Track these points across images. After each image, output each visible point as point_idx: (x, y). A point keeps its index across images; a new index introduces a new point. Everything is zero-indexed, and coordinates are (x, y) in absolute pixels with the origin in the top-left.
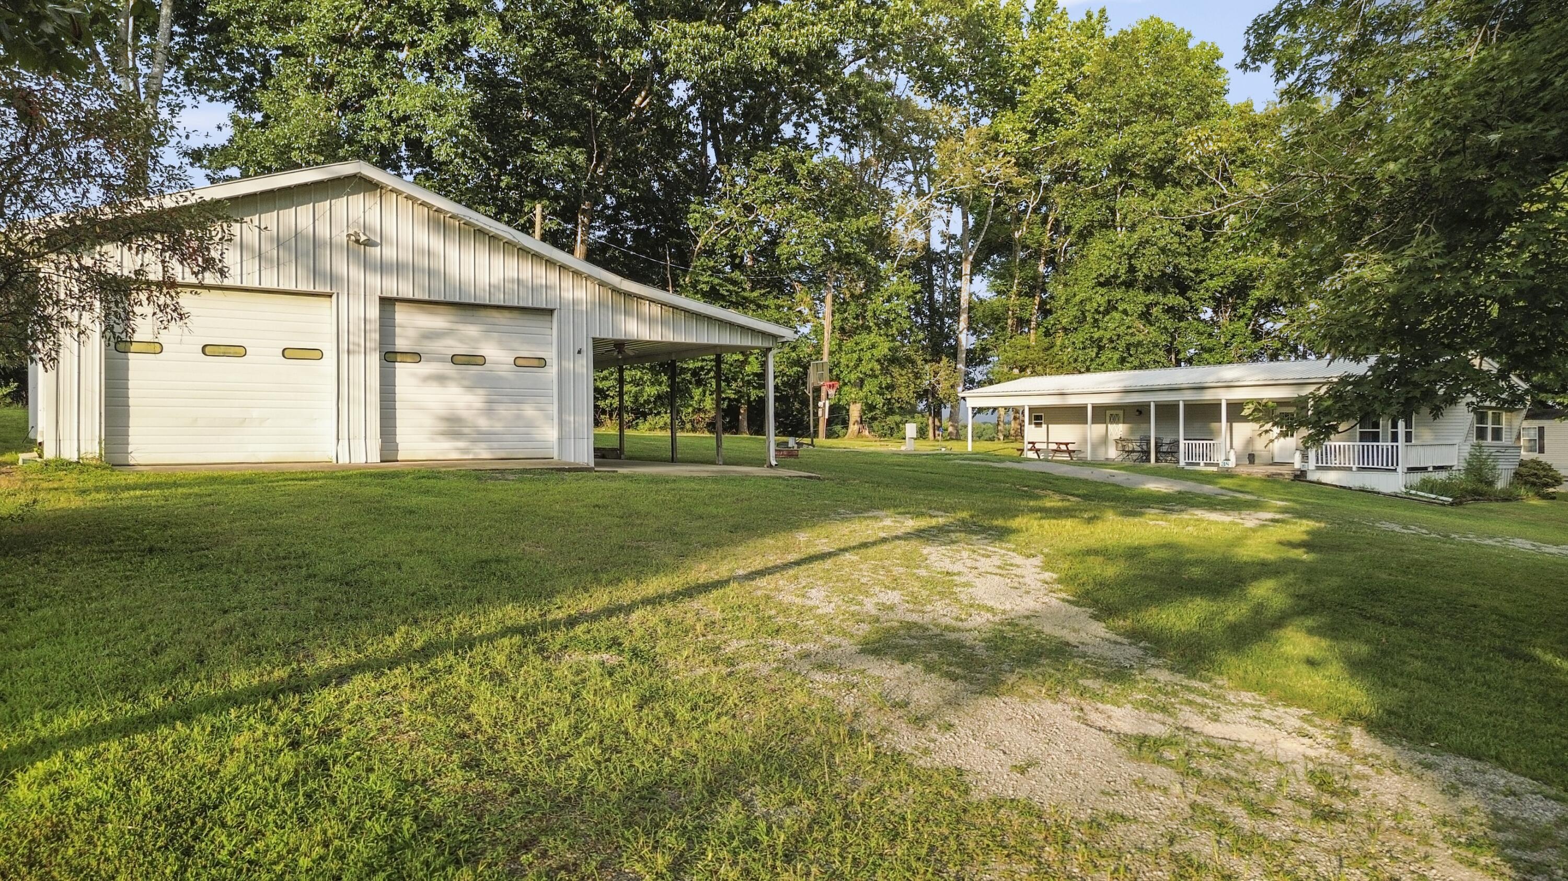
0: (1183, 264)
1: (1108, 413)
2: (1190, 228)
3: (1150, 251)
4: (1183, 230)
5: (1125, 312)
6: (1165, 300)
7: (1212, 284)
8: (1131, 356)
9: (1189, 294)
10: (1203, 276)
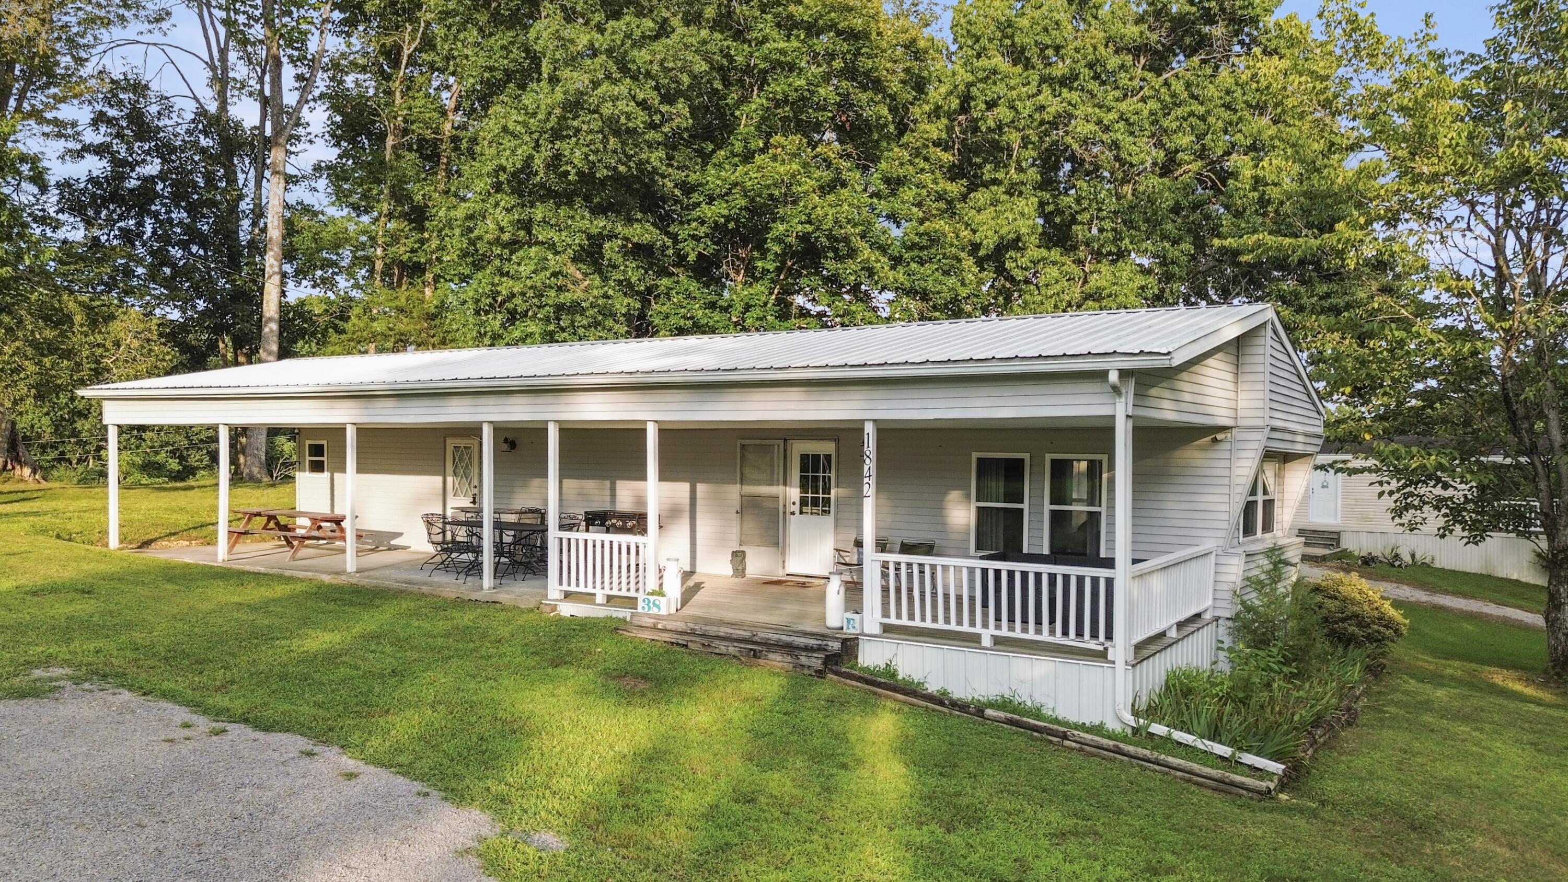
0: (656, 163)
1: (451, 443)
2: (669, 99)
3: (587, 123)
4: (654, 99)
5: (551, 246)
6: (627, 231)
7: (711, 212)
8: (563, 330)
9: (673, 228)
10: (696, 198)
